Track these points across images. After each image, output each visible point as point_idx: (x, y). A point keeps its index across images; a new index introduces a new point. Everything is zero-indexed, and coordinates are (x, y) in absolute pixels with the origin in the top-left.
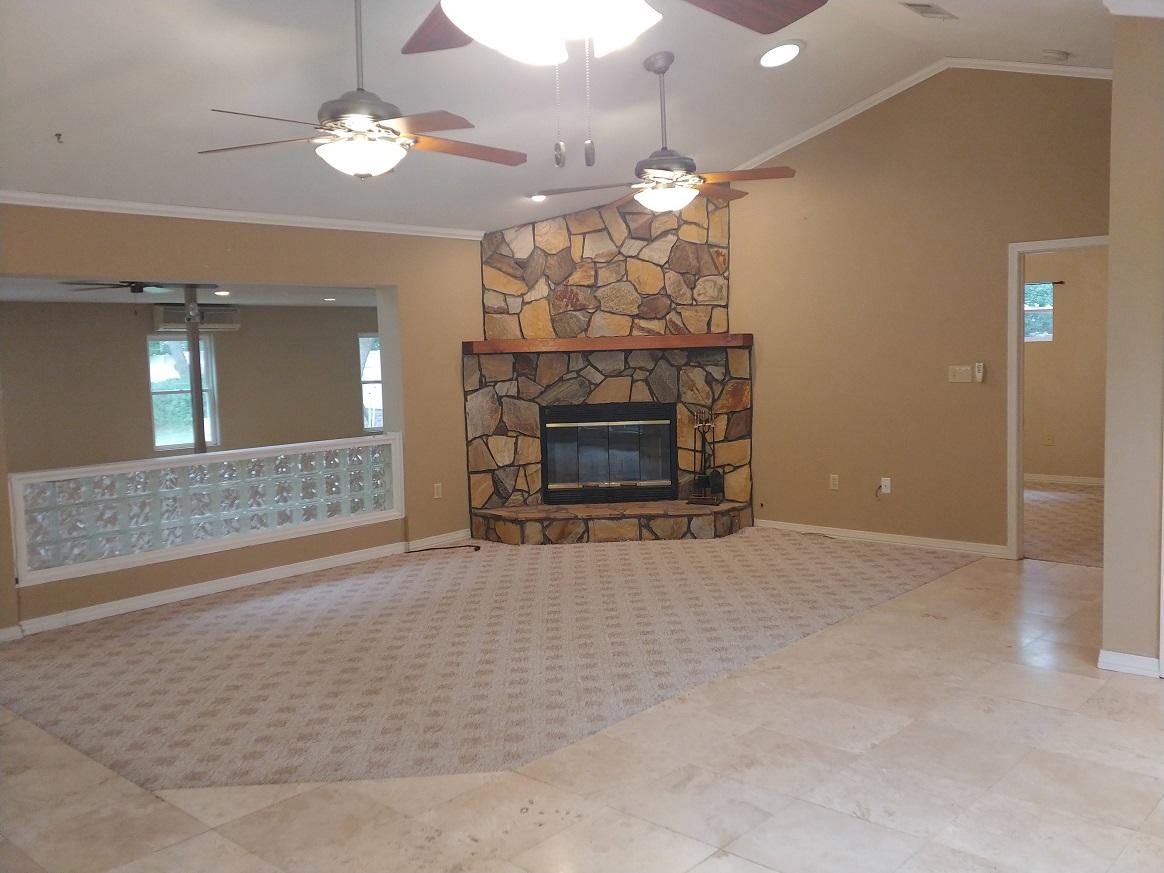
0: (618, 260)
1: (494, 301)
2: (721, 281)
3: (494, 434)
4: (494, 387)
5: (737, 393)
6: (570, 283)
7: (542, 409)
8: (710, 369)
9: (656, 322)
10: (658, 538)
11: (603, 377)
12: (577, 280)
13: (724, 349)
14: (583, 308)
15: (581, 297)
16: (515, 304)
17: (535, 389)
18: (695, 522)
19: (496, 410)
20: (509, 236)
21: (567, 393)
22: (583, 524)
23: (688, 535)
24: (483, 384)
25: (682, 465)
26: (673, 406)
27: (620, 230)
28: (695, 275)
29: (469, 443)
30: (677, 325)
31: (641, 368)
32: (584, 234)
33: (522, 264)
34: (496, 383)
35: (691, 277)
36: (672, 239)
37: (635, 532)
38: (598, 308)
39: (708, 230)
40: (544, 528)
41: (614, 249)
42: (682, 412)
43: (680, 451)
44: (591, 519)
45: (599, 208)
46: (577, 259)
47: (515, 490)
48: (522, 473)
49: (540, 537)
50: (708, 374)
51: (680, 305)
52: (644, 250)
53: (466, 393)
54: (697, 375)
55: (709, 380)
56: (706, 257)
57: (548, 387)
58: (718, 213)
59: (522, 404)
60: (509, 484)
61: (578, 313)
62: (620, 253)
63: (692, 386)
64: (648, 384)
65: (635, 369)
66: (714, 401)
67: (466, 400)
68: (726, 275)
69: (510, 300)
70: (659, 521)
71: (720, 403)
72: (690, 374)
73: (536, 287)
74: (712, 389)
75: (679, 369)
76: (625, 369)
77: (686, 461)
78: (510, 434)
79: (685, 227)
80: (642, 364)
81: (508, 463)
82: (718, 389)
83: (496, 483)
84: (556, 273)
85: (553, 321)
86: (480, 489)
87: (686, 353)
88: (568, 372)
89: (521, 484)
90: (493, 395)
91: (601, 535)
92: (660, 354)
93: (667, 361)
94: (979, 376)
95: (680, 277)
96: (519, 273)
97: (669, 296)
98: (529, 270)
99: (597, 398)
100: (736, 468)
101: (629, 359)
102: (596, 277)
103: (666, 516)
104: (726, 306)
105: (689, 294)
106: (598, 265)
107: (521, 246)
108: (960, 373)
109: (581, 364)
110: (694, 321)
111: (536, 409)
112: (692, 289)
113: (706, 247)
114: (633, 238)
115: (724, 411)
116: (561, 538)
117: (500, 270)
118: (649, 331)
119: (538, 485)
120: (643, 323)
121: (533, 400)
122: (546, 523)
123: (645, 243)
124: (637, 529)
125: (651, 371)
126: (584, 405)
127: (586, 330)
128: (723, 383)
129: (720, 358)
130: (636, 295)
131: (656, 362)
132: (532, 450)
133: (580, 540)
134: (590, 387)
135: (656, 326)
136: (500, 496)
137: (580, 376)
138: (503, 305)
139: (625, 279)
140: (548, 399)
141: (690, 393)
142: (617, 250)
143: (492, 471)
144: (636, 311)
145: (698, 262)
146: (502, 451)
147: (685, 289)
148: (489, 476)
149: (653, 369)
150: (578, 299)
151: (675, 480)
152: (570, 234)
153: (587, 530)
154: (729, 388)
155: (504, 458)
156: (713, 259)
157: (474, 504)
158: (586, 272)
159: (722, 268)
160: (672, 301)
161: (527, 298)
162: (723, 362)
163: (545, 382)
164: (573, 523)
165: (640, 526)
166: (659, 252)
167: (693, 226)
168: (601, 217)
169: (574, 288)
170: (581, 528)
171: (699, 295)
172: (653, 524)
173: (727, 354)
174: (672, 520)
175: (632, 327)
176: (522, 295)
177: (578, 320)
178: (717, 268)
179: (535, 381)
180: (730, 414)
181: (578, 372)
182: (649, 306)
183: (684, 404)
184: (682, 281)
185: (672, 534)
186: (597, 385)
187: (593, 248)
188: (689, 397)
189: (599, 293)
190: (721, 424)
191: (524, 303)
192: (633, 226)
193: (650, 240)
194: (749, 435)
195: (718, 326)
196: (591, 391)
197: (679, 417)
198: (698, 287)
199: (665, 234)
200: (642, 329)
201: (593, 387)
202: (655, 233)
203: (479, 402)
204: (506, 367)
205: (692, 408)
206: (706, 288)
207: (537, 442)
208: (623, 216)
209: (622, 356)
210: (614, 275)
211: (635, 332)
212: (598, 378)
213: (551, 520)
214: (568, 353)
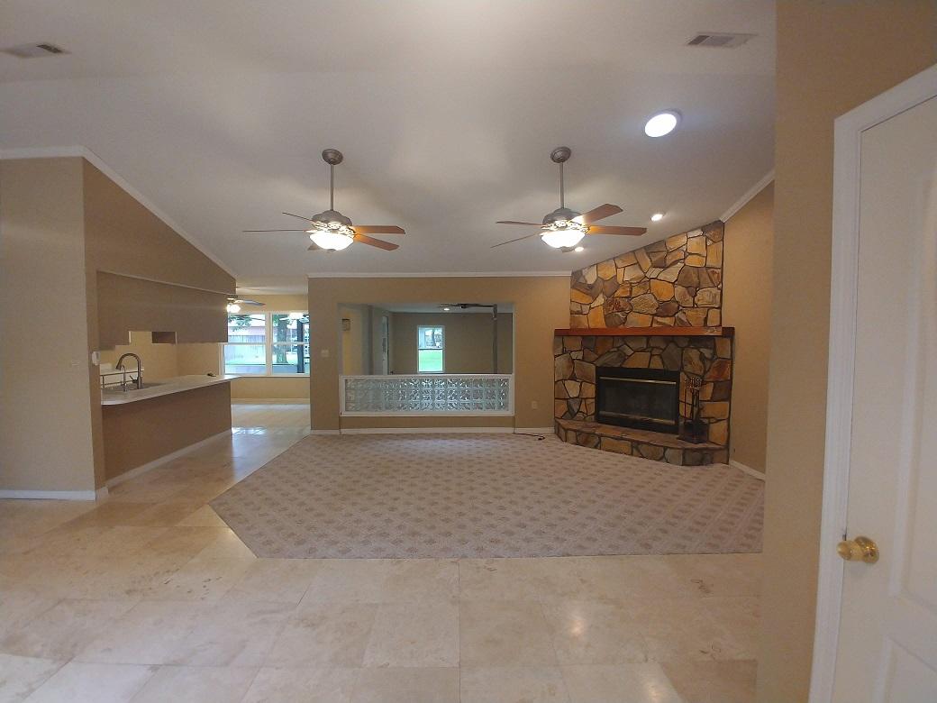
0: (644, 282)
1: (576, 308)
2: (715, 291)
3: (569, 379)
4: (570, 354)
5: (721, 367)
6: (616, 296)
7: (597, 368)
8: (701, 350)
9: (668, 318)
10: (643, 457)
11: (634, 352)
12: (619, 294)
13: (713, 337)
14: (623, 310)
15: (621, 304)
16: (585, 309)
17: (594, 356)
18: (669, 451)
19: (570, 367)
20: (584, 272)
21: (610, 360)
22: (598, 438)
23: (664, 459)
25: (682, 412)
26: (678, 374)
27: (646, 264)
28: (696, 288)
29: (555, 383)
30: (682, 321)
31: (657, 348)
32: (625, 267)
33: (591, 287)
34: (571, 352)
35: (693, 290)
36: (680, 265)
38: (631, 310)
39: (706, 257)
40: (577, 436)
41: (642, 274)
42: (683, 378)
43: (681, 403)
45: (634, 252)
46: (620, 281)
47: (579, 411)
48: (583, 403)
49: (574, 440)
50: (701, 354)
51: (685, 307)
52: (661, 274)
53: (556, 356)
54: (694, 354)
55: (702, 358)
56: (704, 275)
57: (600, 357)
58: (715, 245)
59: (586, 364)
60: (575, 408)
61: (619, 314)
62: (646, 277)
63: (691, 361)
64: (661, 358)
65: (653, 348)
66: (705, 372)
67: (555, 360)
68: (720, 286)
69: (584, 307)
71: (709, 374)
72: (690, 353)
73: (597, 299)
74: (704, 363)
75: (683, 349)
76: (647, 348)
77: (684, 410)
78: (578, 380)
79: (689, 257)
80: (658, 345)
81: (576, 396)
82: (708, 364)
83: (569, 406)
84: (609, 291)
85: (605, 317)
86: (560, 408)
87: (688, 339)
88: (613, 347)
89: (583, 409)
90: (569, 359)
92: (670, 339)
93: (675, 343)
95: (685, 289)
96: (589, 292)
97: (677, 302)
98: (594, 290)
99: (630, 364)
100: (718, 421)
101: (649, 342)
102: (631, 292)
104: (720, 308)
105: (691, 300)
106: (632, 285)
107: (591, 277)
109: (620, 343)
110: (692, 318)
111: (594, 367)
112: (694, 297)
113: (704, 269)
114: (654, 267)
115: (712, 380)
116: (585, 444)
117: (580, 291)
118: (663, 324)
119: (593, 411)
120: (659, 319)
121: (592, 363)
123: (662, 269)
124: (630, 448)
125: (664, 350)
126: (621, 367)
127: (624, 324)
128: (711, 360)
129: (710, 343)
130: (655, 301)
131: (668, 343)
132: (590, 390)
134: (624, 358)
135: (667, 321)
136: (571, 414)
137: (618, 350)
138: (580, 309)
139: (649, 292)
140: (600, 363)
141: (689, 366)
142: (644, 275)
143: (567, 400)
144: (655, 312)
145: (699, 279)
146: (573, 389)
147: (688, 297)
149: (666, 348)
151: (677, 422)
152: (617, 268)
154: (715, 364)
155: (574, 393)
156: (710, 278)
157: (556, 415)
158: (625, 289)
159: (717, 282)
160: (679, 305)
161: (592, 305)
162: (712, 347)
163: (600, 353)
164: (593, 437)
165: (632, 447)
166: (672, 274)
167: (695, 256)
168: (635, 256)
169: (618, 299)
170: (596, 440)
171: (699, 300)
172: (640, 446)
173: (714, 341)
174: (652, 448)
175: (652, 322)
176: (590, 304)
177: (620, 317)
178: (713, 282)
179: (593, 351)
180: (715, 383)
181: (618, 348)
182: (664, 309)
183: (685, 372)
184: (687, 292)
185: (653, 457)
186: (629, 356)
187: (629, 275)
188: (688, 368)
189: (632, 301)
190: (709, 389)
191: (590, 308)
192: (654, 259)
193: (665, 267)
194: (728, 398)
195: (713, 321)
196: (625, 359)
197: (681, 380)
198: (698, 295)
199: (675, 262)
200: (660, 323)
201: (626, 357)
202: (668, 263)
203: (562, 361)
204: (577, 343)
205: (690, 375)
206: (705, 296)
207: (593, 386)
208: (648, 254)
209: (645, 339)
210: (642, 290)
211: (654, 325)
212: (629, 352)
213: (581, 432)
214: (613, 337)
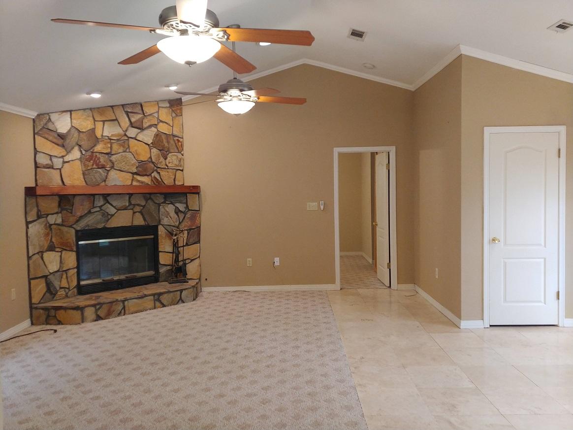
0: (124, 141)
1: (42, 160)
2: (180, 156)
3: (47, 251)
4: (46, 217)
5: (193, 218)
6: (95, 151)
7: (77, 231)
8: (178, 205)
9: (146, 177)
10: (164, 306)
11: (116, 210)
12: (100, 149)
13: (185, 194)
14: (103, 167)
15: (102, 160)
16: (58, 163)
18: (184, 293)
19: (47, 235)
20: (54, 117)
21: (93, 221)
22: (122, 304)
23: (180, 301)
24: (39, 217)
25: (162, 261)
26: (155, 228)
27: (125, 122)
28: (166, 152)
29: (29, 258)
30: (158, 180)
31: (138, 205)
32: (103, 121)
33: (62, 136)
34: (48, 215)
35: (165, 153)
36: (153, 129)
37: (151, 304)
38: (112, 167)
39: (172, 127)
40: (97, 310)
41: (121, 132)
42: (161, 231)
43: (160, 254)
44: (126, 300)
45: (112, 107)
46: (99, 136)
47: (60, 288)
48: (64, 276)
49: (94, 316)
50: (177, 208)
51: (159, 168)
52: (139, 134)
53: (28, 223)
54: (170, 208)
55: (177, 211)
56: (172, 142)
57: (81, 217)
58: (177, 118)
59: (65, 229)
60: (57, 284)
61: (100, 170)
62: (125, 135)
63: (167, 215)
64: (142, 214)
65: (134, 205)
66: (180, 223)
67: (27, 228)
68: (182, 153)
69: (54, 160)
70: (165, 295)
71: (183, 225)
72: (166, 208)
73: (72, 152)
74: (178, 216)
75: (159, 205)
76: (129, 205)
77: (165, 259)
78: (57, 250)
79: (161, 124)
80: (139, 202)
81: (56, 270)
82: (181, 216)
83: (49, 285)
84: (86, 144)
85: (84, 174)
86: (38, 290)
87: (163, 196)
88: (94, 207)
89: (64, 284)
90: (46, 223)
91: (132, 309)
92: (148, 196)
93: (152, 200)
94: (322, 207)
95: (159, 152)
96: (60, 141)
97: (153, 163)
98: (68, 141)
99: (113, 224)
100: (192, 260)
101: (131, 199)
102: (111, 148)
103: (169, 292)
104: (182, 170)
105: (164, 162)
106: (112, 141)
107: (63, 124)
108: (312, 206)
109: (101, 202)
110: (167, 178)
111: (74, 231)
112: (165, 159)
113: (172, 136)
114: (133, 127)
115: (186, 229)
116: (108, 315)
117: (47, 139)
118: (142, 182)
119: (75, 283)
120: (139, 178)
121: (71, 227)
122: (98, 307)
123: (139, 131)
124: (153, 302)
125: (144, 206)
126: (105, 228)
127: (105, 181)
128: (185, 213)
129: (183, 199)
130: (135, 161)
131: (147, 200)
132: (71, 259)
133: (119, 314)
134: (108, 217)
135: (146, 180)
136: (51, 293)
137: (101, 210)
138: (49, 162)
139: (128, 151)
140: (80, 226)
141: (166, 219)
142: (123, 133)
143: (46, 277)
144: (135, 171)
145: (168, 144)
146: (52, 262)
147: (162, 159)
148: (43, 280)
149: (145, 205)
150: (100, 162)
151: (157, 270)
152: (95, 121)
153: (124, 308)
154: (188, 216)
155: (53, 267)
156: (176, 144)
157: (34, 301)
158: (105, 144)
159: (180, 149)
160: (155, 165)
161: (66, 159)
162: (185, 201)
163: (79, 214)
164: (116, 304)
165: (155, 300)
166: (148, 136)
167: (165, 124)
168: (114, 112)
169: (97, 154)
170: (120, 307)
171: (169, 163)
172: (161, 297)
173: (187, 197)
174: (172, 294)
175: (132, 180)
176: (63, 157)
177: (101, 174)
178: (178, 148)
179: (71, 213)
180: (189, 230)
181: (100, 207)
182: (143, 169)
183: (162, 225)
184: (160, 154)
185: (172, 302)
186: (112, 215)
187: (109, 131)
188: (165, 221)
189: (113, 158)
190: (184, 236)
191: (64, 162)
192: (133, 120)
193: (141, 129)
194: (198, 242)
195: (179, 181)
196: (109, 219)
197: (160, 233)
198: (169, 158)
199: (150, 126)
200: (138, 181)
201: (109, 217)
202: (145, 126)
203: (36, 229)
204: (53, 205)
205: (168, 228)
206: (172, 159)
207: (74, 254)
208: (127, 113)
209: (127, 197)
210: (122, 148)
211: (135, 183)
212: (112, 210)
213: (101, 304)
214: (94, 195)
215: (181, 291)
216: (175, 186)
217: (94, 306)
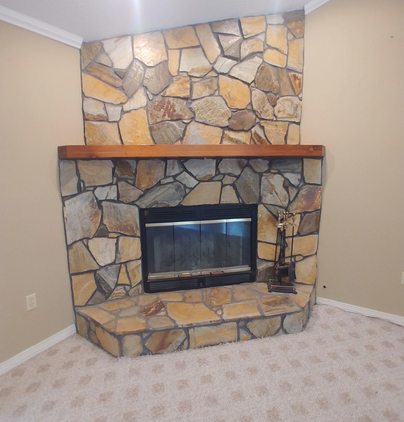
0: (211, 79)
1: (93, 109)
2: (296, 100)
3: (95, 236)
4: (93, 191)
5: (311, 196)
6: (167, 94)
7: (141, 211)
8: (287, 175)
9: (243, 134)
10: (253, 337)
11: (198, 182)
12: (174, 91)
13: (300, 159)
14: (179, 119)
15: (177, 108)
16: (114, 113)
17: (134, 193)
18: (287, 320)
19: (96, 214)
20: (107, 46)
21: (164, 196)
22: (183, 333)
23: (281, 331)
24: (80, 190)
25: (261, 255)
26: (255, 207)
27: (213, 49)
28: (276, 94)
29: (69, 247)
30: (260, 138)
31: (229, 174)
32: (181, 49)
33: (121, 75)
34: (95, 187)
35: (273, 96)
36: (257, 60)
37: (234, 335)
38: (193, 119)
39: (287, 55)
40: (143, 341)
41: (207, 65)
42: (262, 212)
43: (259, 245)
44: (191, 326)
45: (194, 26)
46: (174, 73)
47: (117, 285)
48: (123, 270)
49: (139, 349)
50: (286, 180)
51: (263, 119)
52: (234, 68)
53: (64, 199)
54: (277, 181)
55: (287, 185)
56: (285, 79)
57: (147, 191)
58: (296, 41)
59: (122, 207)
60: (111, 280)
61: (174, 123)
62: (213, 69)
63: (272, 190)
64: (235, 188)
65: (224, 175)
66: (290, 202)
67: (64, 205)
68: (300, 96)
69: (110, 109)
70: (256, 322)
71: (294, 205)
72: (270, 180)
73: (135, 96)
74: (288, 192)
75: (261, 175)
76: (216, 175)
77: (264, 252)
78: (111, 235)
79: (269, 51)
80: (230, 171)
81: (109, 262)
82: (293, 192)
84: (154, 86)
86: (83, 288)
87: (267, 162)
88: (166, 177)
89: (123, 279)
90: (93, 201)
91: (202, 341)
92: (245, 162)
93: (251, 168)
95: (264, 95)
96: (119, 83)
97: (254, 112)
98: (128, 81)
99: (192, 201)
100: (305, 257)
101: (219, 166)
102: (191, 89)
103: (263, 317)
104: (298, 124)
105: (271, 111)
106: (193, 80)
107: (121, 56)
109: (177, 170)
110: (274, 134)
111: (136, 211)
112: (274, 106)
113: (285, 71)
114: (225, 57)
115: (299, 211)
116: (161, 349)
117: (100, 79)
118: (237, 141)
119: (139, 277)
120: (232, 135)
121: (133, 203)
122: (145, 335)
123: (235, 62)
124: (236, 331)
125: (238, 177)
126: (180, 207)
127: (182, 139)
128: (298, 188)
129: (297, 166)
130: (226, 108)
131: (242, 167)
132: (133, 247)
133: (180, 348)
134: (185, 191)
135: (243, 137)
136: (103, 292)
137: (175, 180)
138: (102, 112)
139: (217, 94)
140: (146, 203)
141: (269, 196)
142: (211, 66)
143: (95, 271)
144: (226, 123)
145: (279, 83)
146: (104, 252)
147: (268, 106)
148: (92, 276)
149: (240, 175)
150: (174, 111)
151: (254, 266)
152: (167, 48)
153: (188, 337)
154: (303, 192)
155: (106, 258)
156: (291, 82)
157: (77, 303)
158: (182, 84)
159: (297, 90)
160: (257, 116)
161: (127, 107)
162: (299, 170)
163: (144, 186)
164: (175, 333)
165: (238, 328)
166: (248, 71)
167: (275, 51)
168: (196, 35)
169: (171, 99)
170: (182, 337)
171: (279, 112)
172: (250, 325)
173: (303, 163)
174: (267, 321)
175: (222, 138)
176: (122, 104)
177: (175, 129)
178: (293, 89)
179: (134, 185)
180: (303, 214)
181: (174, 177)
182: (238, 120)
183: (264, 204)
184: (266, 99)
185: (267, 332)
186: (192, 189)
187: (189, 63)
188: (269, 199)
189: (194, 105)
190: (296, 222)
191: (123, 112)
192: (224, 45)
193: (238, 60)
194: (317, 231)
195: (292, 139)
196: (186, 195)
197: (259, 215)
198: (278, 105)
199: (252, 55)
200: (231, 139)
201: (187, 190)
202: (244, 54)
203: (78, 207)
204: (105, 172)
205: (272, 208)
206: (285, 106)
207: (137, 241)
208: (217, 35)
209: (214, 163)
210: (208, 90)
211: (225, 142)
212: (192, 182)
213: (150, 332)
214: (165, 159)
215: (283, 316)
216: (285, 147)
217: (139, 333)
